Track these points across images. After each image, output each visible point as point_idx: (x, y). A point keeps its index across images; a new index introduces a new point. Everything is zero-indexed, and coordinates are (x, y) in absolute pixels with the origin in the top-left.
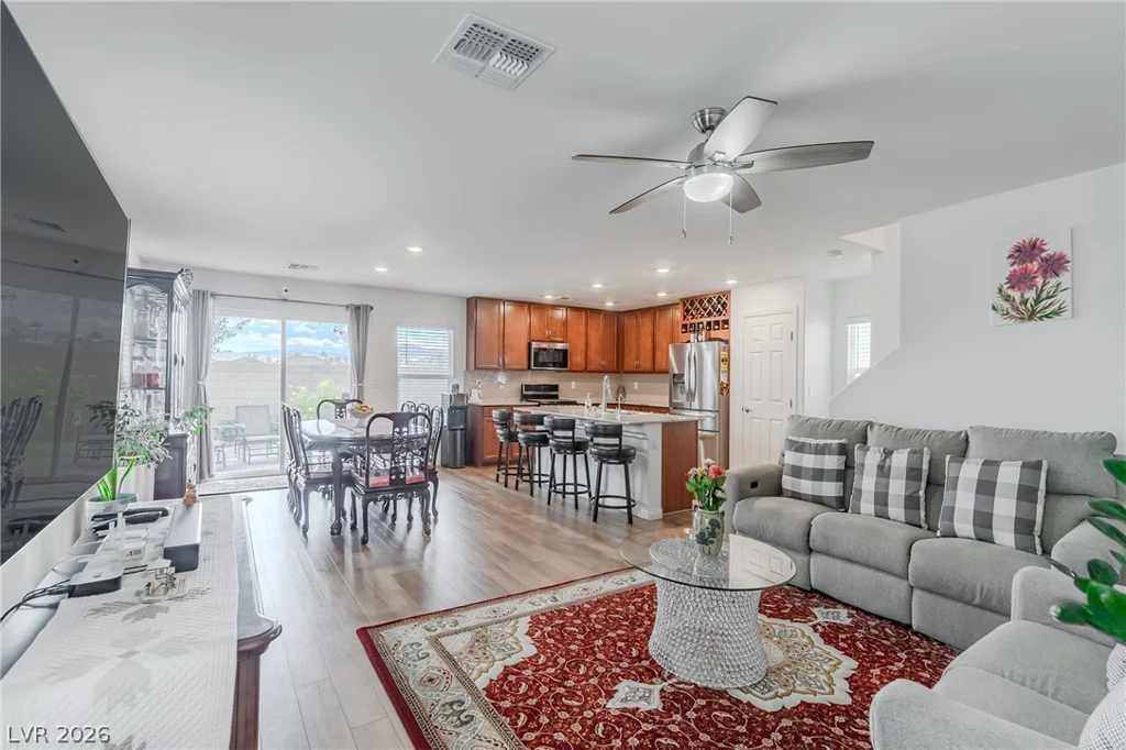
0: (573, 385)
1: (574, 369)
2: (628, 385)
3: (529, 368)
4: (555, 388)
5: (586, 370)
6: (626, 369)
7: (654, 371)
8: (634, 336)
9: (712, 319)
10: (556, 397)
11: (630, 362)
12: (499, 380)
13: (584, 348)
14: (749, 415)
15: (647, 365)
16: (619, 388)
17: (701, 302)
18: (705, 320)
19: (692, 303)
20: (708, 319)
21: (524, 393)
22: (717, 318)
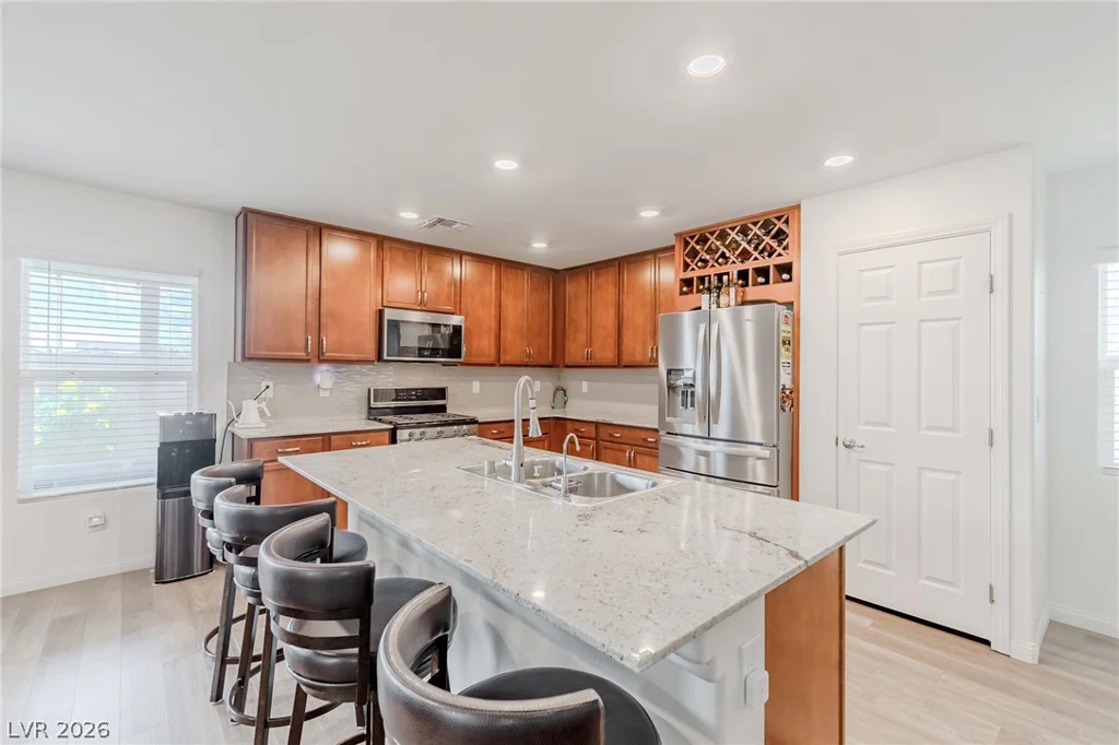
0: (476, 386)
1: (475, 360)
2: (571, 386)
3: (380, 358)
4: (441, 393)
5: (498, 363)
6: (568, 361)
7: (619, 363)
8: (582, 306)
9: (750, 265)
10: (442, 409)
11: (575, 349)
12: (318, 378)
13: (494, 325)
14: (854, 454)
15: (609, 355)
16: (557, 389)
17: (723, 236)
18: (733, 269)
19: (703, 240)
20: (742, 267)
21: (373, 404)
22: (763, 262)
